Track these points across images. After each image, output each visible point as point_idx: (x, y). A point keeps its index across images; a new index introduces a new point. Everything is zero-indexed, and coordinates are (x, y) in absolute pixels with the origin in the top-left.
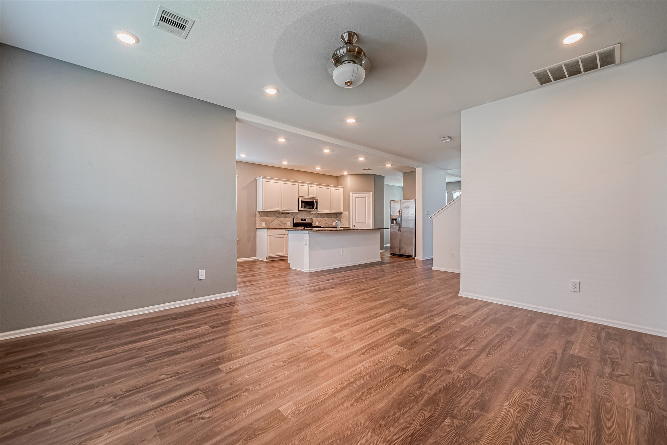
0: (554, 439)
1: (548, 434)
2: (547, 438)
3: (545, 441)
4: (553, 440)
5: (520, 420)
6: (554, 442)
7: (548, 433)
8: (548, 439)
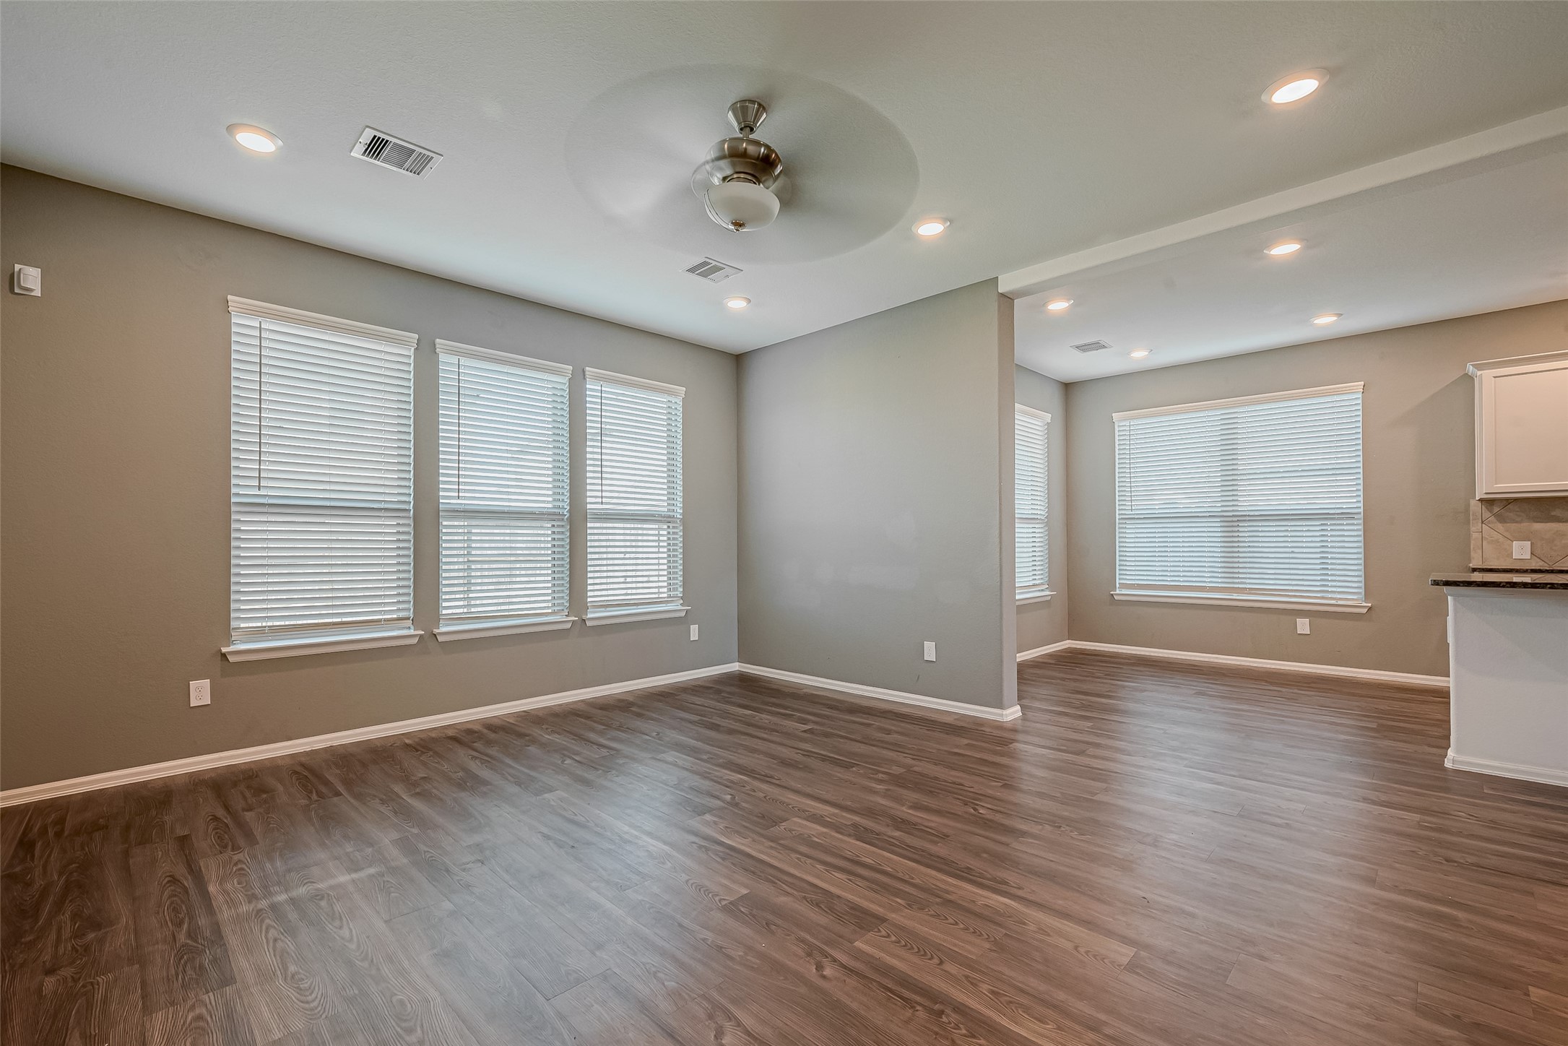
0: (308, 1017)
1: (324, 1016)
2: (320, 1008)
3: (318, 999)
4: (309, 1015)
5: (382, 993)
6: (306, 1012)
7: (326, 1017)
8: (316, 1008)
